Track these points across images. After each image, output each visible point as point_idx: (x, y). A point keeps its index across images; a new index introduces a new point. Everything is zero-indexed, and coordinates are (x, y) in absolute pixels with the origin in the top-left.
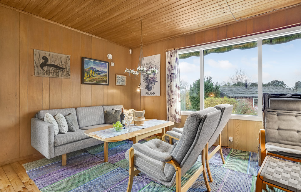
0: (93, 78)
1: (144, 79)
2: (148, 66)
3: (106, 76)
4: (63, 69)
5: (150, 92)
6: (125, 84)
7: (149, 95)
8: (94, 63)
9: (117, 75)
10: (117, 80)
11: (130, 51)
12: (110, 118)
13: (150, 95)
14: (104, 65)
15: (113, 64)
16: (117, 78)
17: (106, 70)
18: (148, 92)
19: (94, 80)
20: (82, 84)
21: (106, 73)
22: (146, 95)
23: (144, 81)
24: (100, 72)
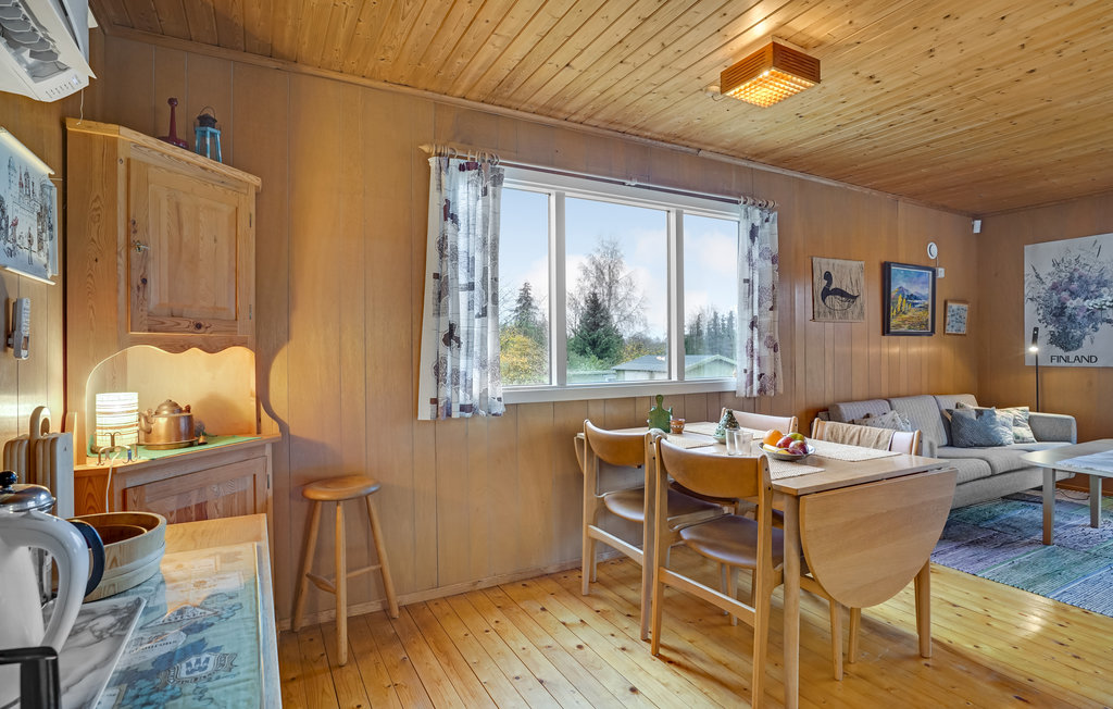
0: (904, 316)
1: (1041, 311)
2: (1061, 271)
3: (926, 307)
4: (855, 298)
5: (1072, 354)
6: (964, 330)
7: (1067, 364)
8: (906, 274)
9: (949, 304)
10: (948, 319)
11: (978, 224)
12: (966, 430)
13: (1074, 365)
14: (923, 278)
15: (941, 273)
16: (949, 314)
17: (927, 291)
18: (1064, 354)
19: (904, 321)
20: (883, 334)
21: (926, 299)
22: (1055, 363)
23: (1040, 317)
24: (916, 298)
